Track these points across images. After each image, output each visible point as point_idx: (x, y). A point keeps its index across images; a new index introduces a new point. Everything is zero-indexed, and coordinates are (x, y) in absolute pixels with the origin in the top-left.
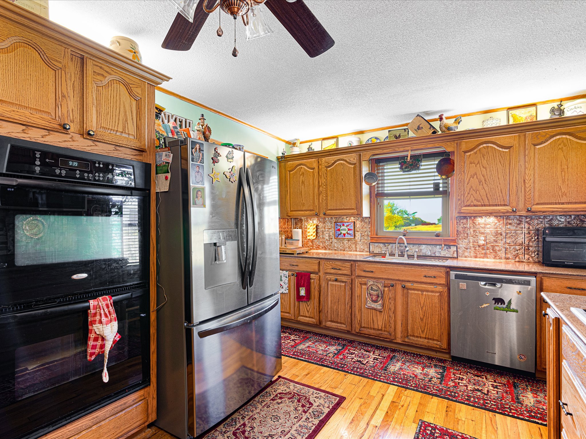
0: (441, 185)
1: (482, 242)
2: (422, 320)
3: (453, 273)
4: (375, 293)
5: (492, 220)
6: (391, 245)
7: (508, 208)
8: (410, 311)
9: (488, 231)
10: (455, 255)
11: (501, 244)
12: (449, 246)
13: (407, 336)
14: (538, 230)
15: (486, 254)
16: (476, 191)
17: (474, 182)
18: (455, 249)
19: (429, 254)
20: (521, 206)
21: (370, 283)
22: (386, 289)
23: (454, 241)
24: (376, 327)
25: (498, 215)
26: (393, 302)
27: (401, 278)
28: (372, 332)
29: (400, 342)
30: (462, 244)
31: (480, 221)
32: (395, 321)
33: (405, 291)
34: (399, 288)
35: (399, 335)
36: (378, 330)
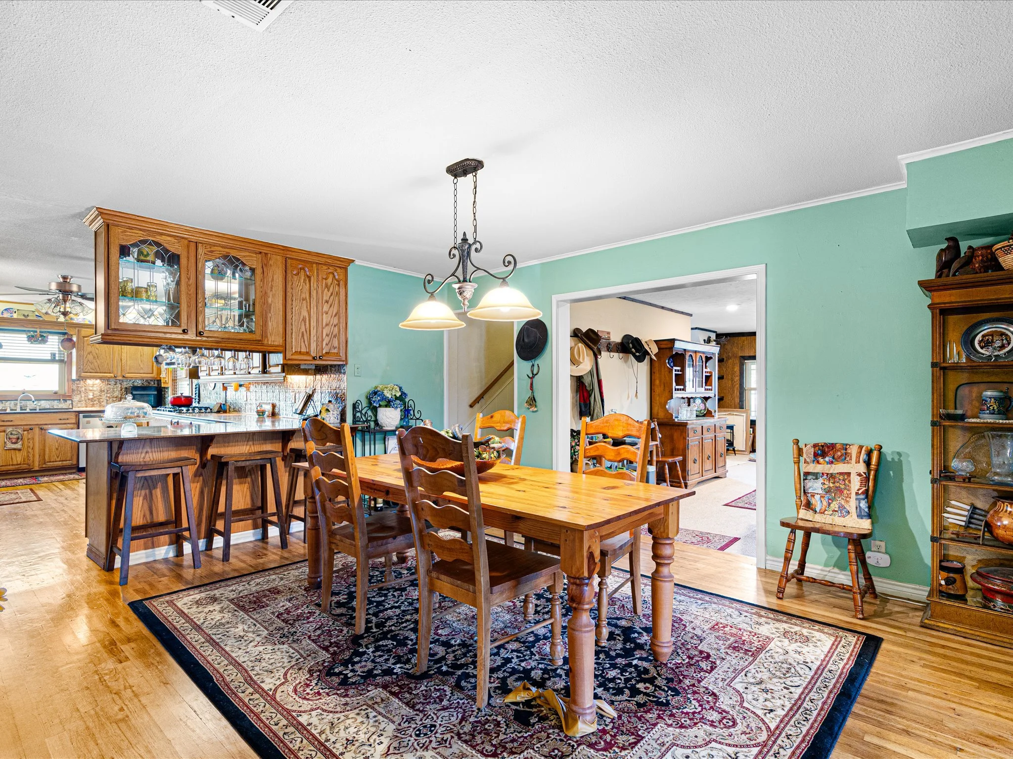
0: (57, 355)
1: (91, 397)
2: (57, 449)
3: (81, 415)
4: (15, 437)
5: (98, 381)
6: (9, 402)
7: (112, 375)
8: (47, 445)
9: (95, 389)
10: (71, 407)
11: (104, 397)
12: (65, 401)
13: (45, 463)
14: (126, 388)
15: (93, 404)
16: (92, 363)
17: (90, 357)
18: (70, 402)
19: (48, 407)
20: (119, 374)
21: (9, 429)
22: (25, 432)
23: (70, 396)
24: (15, 463)
25: (101, 378)
26: (31, 442)
27: (39, 423)
28: (11, 467)
29: (37, 469)
30: (76, 399)
31: (89, 382)
32: (33, 455)
33: (43, 431)
34: (37, 430)
35: (37, 464)
36: (18, 465)
